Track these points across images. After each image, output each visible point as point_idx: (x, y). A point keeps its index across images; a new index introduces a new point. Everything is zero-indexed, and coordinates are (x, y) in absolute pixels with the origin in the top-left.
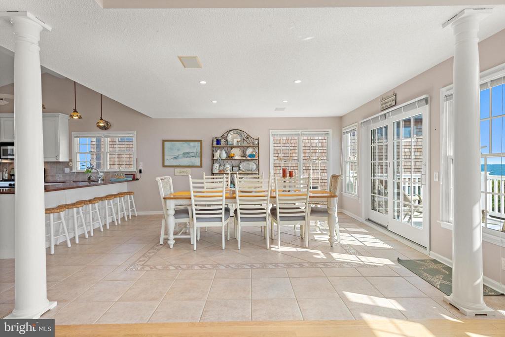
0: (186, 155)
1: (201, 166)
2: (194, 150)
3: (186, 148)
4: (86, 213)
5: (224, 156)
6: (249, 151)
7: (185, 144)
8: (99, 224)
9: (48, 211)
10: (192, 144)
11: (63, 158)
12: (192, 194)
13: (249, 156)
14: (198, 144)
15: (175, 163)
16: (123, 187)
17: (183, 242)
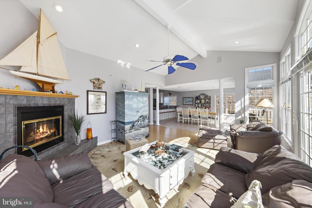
0: (189, 101)
1: (193, 105)
2: (191, 100)
3: (189, 100)
4: (165, 115)
5: (199, 102)
6: (207, 100)
7: (189, 98)
8: (168, 118)
9: (159, 113)
10: (190, 98)
11: (162, 102)
12: (182, 112)
13: (207, 102)
14: (192, 98)
15: (186, 104)
16: (173, 110)
17: (181, 122)
